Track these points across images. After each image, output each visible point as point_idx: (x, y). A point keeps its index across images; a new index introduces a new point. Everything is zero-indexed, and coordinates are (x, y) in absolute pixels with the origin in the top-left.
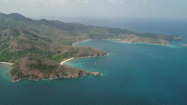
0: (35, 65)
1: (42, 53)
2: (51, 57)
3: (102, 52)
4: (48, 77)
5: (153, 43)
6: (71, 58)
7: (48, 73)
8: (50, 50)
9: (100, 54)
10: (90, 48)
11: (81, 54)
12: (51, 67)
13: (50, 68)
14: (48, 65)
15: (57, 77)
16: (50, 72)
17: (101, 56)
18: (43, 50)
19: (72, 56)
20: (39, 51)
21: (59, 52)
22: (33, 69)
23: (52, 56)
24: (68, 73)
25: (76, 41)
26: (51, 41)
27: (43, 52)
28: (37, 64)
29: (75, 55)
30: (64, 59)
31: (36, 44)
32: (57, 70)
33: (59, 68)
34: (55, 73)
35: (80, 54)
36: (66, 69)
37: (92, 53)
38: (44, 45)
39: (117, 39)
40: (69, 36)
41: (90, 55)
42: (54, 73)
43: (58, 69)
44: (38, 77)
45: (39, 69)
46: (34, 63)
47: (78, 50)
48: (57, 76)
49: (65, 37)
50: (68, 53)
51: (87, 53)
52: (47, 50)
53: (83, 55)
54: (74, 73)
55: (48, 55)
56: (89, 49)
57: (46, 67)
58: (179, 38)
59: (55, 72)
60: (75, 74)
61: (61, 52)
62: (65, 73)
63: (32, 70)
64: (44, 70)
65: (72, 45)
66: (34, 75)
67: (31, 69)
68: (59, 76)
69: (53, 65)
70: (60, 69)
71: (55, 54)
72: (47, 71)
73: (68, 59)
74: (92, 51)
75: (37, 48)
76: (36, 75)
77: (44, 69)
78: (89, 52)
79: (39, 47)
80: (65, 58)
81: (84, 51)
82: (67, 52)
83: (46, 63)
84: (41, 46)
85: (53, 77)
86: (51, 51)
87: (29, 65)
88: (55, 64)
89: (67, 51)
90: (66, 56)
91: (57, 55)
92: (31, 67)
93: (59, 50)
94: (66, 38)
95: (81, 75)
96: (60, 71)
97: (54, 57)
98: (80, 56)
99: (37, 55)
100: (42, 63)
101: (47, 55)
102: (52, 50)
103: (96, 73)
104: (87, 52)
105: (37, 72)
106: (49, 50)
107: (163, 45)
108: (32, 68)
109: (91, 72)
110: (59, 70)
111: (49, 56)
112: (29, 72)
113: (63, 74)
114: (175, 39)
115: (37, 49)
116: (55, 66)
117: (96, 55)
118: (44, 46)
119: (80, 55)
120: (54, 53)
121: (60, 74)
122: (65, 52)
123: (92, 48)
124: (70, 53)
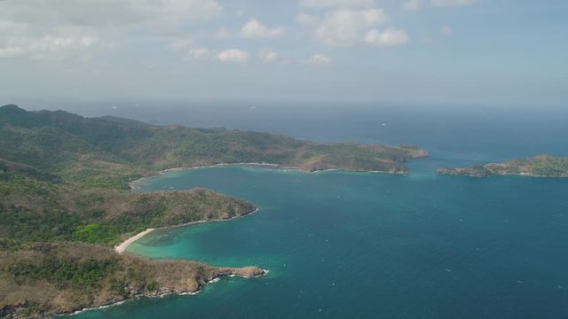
0: (32, 267)
1: (34, 221)
2: (71, 232)
3: (242, 205)
4: (88, 302)
5: (367, 169)
6: (145, 230)
7: (89, 288)
8: (63, 208)
9: (236, 209)
10: (200, 194)
11: (177, 213)
12: (96, 267)
13: (90, 269)
14: (83, 260)
15: (121, 298)
16: (93, 285)
17: (238, 215)
18: (40, 211)
19: (146, 225)
20: (21, 215)
21: (97, 214)
22: (28, 280)
23: (74, 231)
24: (158, 280)
25: (139, 176)
26: (56, 180)
27: (39, 217)
28: (38, 264)
29: (155, 219)
30: (123, 235)
31: (8, 193)
32: (119, 276)
33: (127, 268)
34: (113, 287)
35: (173, 214)
36: (151, 267)
37: (209, 211)
38: (40, 193)
39: (264, 164)
40: (111, 161)
41: (206, 216)
42: (110, 285)
43: (122, 270)
44: (49, 308)
45: (49, 281)
46: (27, 258)
47: (165, 202)
48: (120, 294)
49: (96, 162)
50: (132, 214)
51: (196, 211)
52: (55, 210)
53: (183, 216)
54: (180, 278)
55: (61, 225)
56: (199, 196)
57: (76, 269)
58: (421, 152)
59: (113, 281)
60: (182, 281)
61: (106, 215)
62: (149, 283)
63: (23, 287)
64: (70, 282)
65: (129, 188)
66: (35, 304)
67: (19, 283)
68: (129, 293)
69: (99, 258)
70: (130, 269)
71: (84, 222)
72: (81, 281)
73: (135, 234)
74: (209, 204)
75: (13, 207)
76: (42, 300)
77: (70, 277)
78: (201, 207)
79: (20, 202)
80: (126, 231)
81: (185, 205)
82: (126, 213)
83: (74, 255)
84: (30, 200)
85: (109, 302)
86: (70, 213)
87: (10, 269)
88: (108, 257)
89: (126, 210)
90: (127, 224)
91: (93, 225)
92: (17, 274)
93: (96, 207)
94: (104, 168)
95: (203, 282)
96: (132, 275)
97: (82, 231)
98: (175, 221)
99: (19, 229)
100: (60, 256)
101: (56, 229)
102: (71, 209)
103: (247, 271)
104: (193, 208)
105: (42, 292)
106: (62, 211)
107: (391, 172)
108: (21, 278)
109: (232, 269)
110: (125, 273)
111: (64, 230)
112: (12, 294)
113: (143, 287)
114: (414, 156)
115: (17, 210)
116: (107, 263)
117: (226, 215)
118: (41, 198)
119: (174, 219)
120: (82, 219)
121: (132, 288)
122: (119, 214)
123: (207, 193)
124: (137, 215)
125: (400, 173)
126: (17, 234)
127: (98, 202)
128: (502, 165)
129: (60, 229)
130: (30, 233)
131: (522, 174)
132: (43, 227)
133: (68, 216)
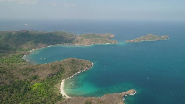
1: (8, 89)
3: (89, 63)
5: (105, 43)
6: (62, 81)
8: (18, 78)
9: (88, 65)
11: (70, 71)
17: (90, 67)
18: (8, 82)
19: (61, 79)
21: (35, 78)
23: (31, 89)
29: (63, 75)
37: (81, 67)
47: (62, 67)
50: (52, 75)
51: (76, 68)
52: (16, 80)
53: (73, 72)
56: (73, 62)
61: (39, 77)
65: (25, 61)
71: (32, 83)
73: (60, 84)
74: (79, 64)
78: (77, 66)
82: (50, 75)
86: (23, 80)
89: (49, 73)
91: (37, 84)
93: (33, 74)
97: (35, 88)
102: (23, 78)
106: (19, 80)
117: (87, 68)
120: (30, 82)
122: (45, 76)
123: (76, 60)
124: (54, 75)
125: (116, 43)
126: (4, 99)
127: (33, 72)
128: (141, 38)
129: (25, 90)
130: (11, 96)
131: (147, 40)
132: (15, 90)
133: (23, 82)
